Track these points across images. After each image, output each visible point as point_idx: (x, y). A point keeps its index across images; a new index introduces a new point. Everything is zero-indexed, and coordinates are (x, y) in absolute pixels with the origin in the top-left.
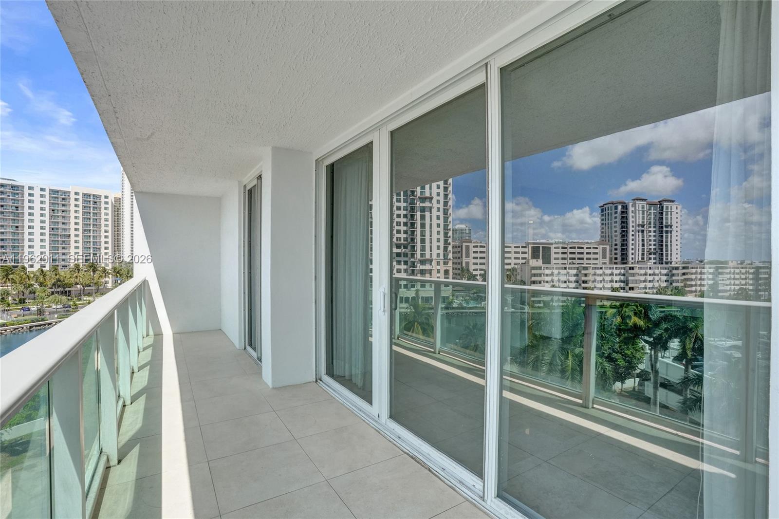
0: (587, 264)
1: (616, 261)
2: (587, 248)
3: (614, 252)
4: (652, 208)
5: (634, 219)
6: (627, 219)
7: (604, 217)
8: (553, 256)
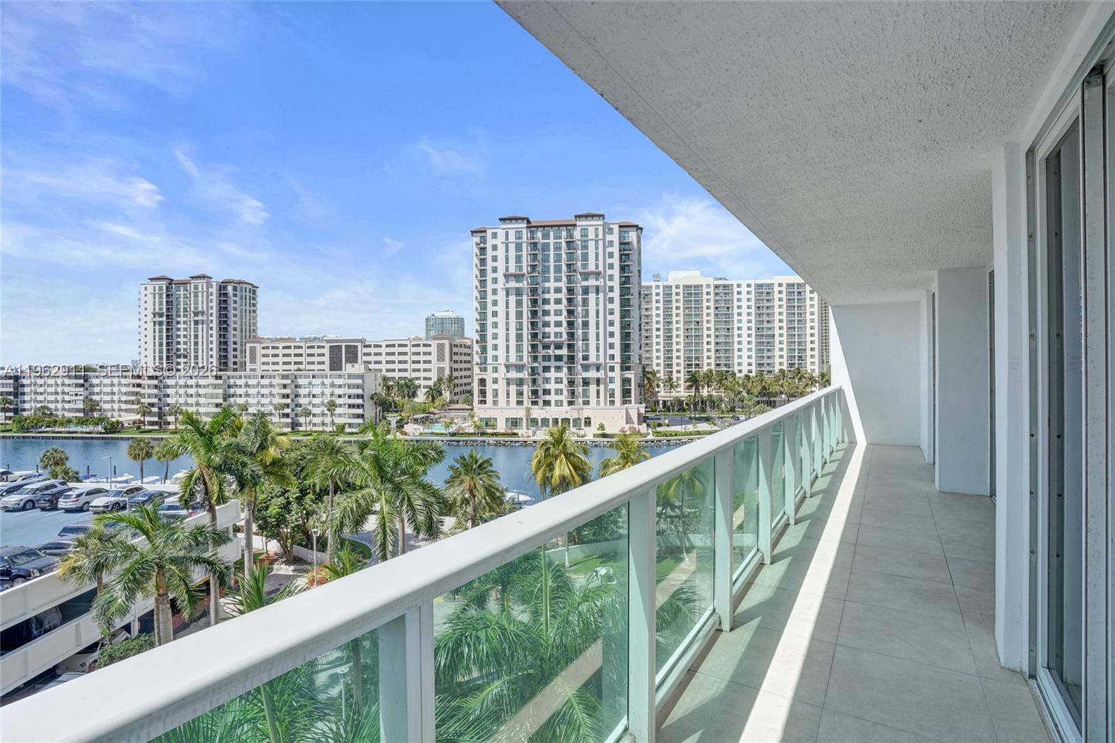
0: (284, 370)
1: (235, 367)
2: (284, 348)
3: (238, 353)
4: (182, 288)
5: (210, 304)
6: (220, 303)
7: (252, 302)
8: (326, 359)
